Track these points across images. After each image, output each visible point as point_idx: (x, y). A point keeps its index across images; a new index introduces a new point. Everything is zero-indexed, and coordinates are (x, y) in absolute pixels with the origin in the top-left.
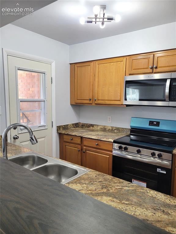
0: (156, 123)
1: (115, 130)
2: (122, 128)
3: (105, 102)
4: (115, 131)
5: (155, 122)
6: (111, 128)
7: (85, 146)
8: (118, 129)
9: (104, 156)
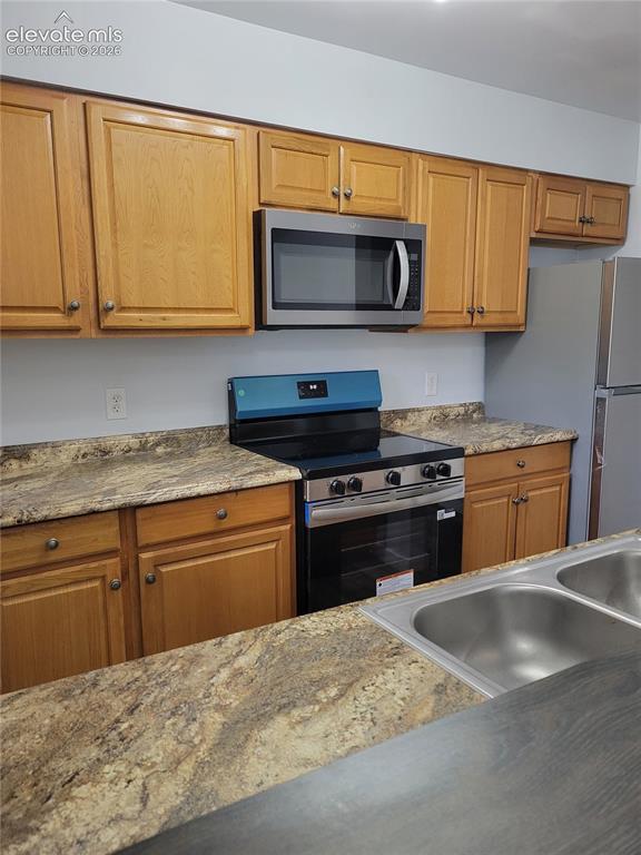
0: (315, 387)
1: (157, 444)
2: (188, 431)
3: (164, 319)
4: (160, 450)
5: (313, 383)
6: (135, 443)
7: (147, 547)
8: (169, 439)
9: (256, 549)
